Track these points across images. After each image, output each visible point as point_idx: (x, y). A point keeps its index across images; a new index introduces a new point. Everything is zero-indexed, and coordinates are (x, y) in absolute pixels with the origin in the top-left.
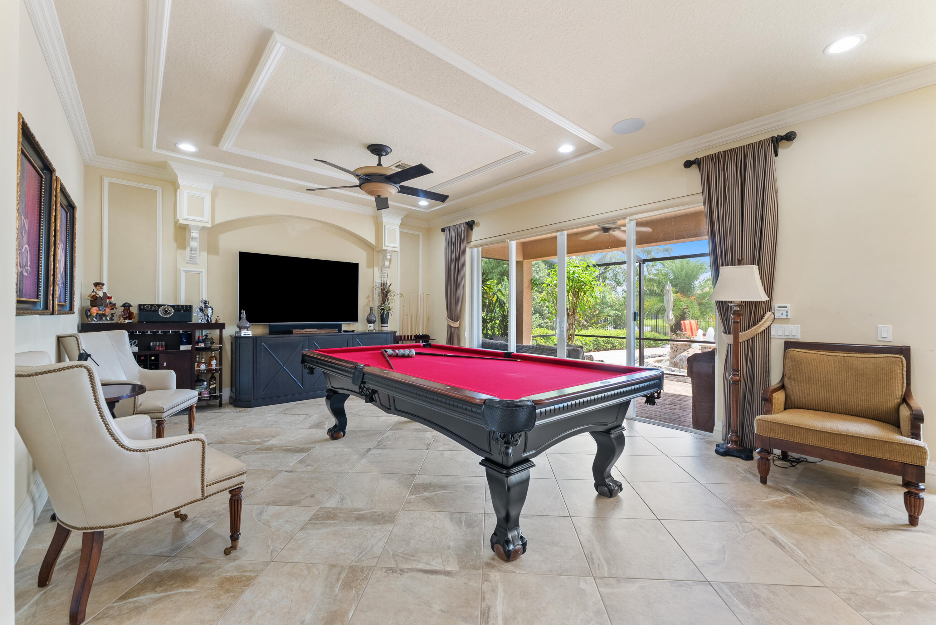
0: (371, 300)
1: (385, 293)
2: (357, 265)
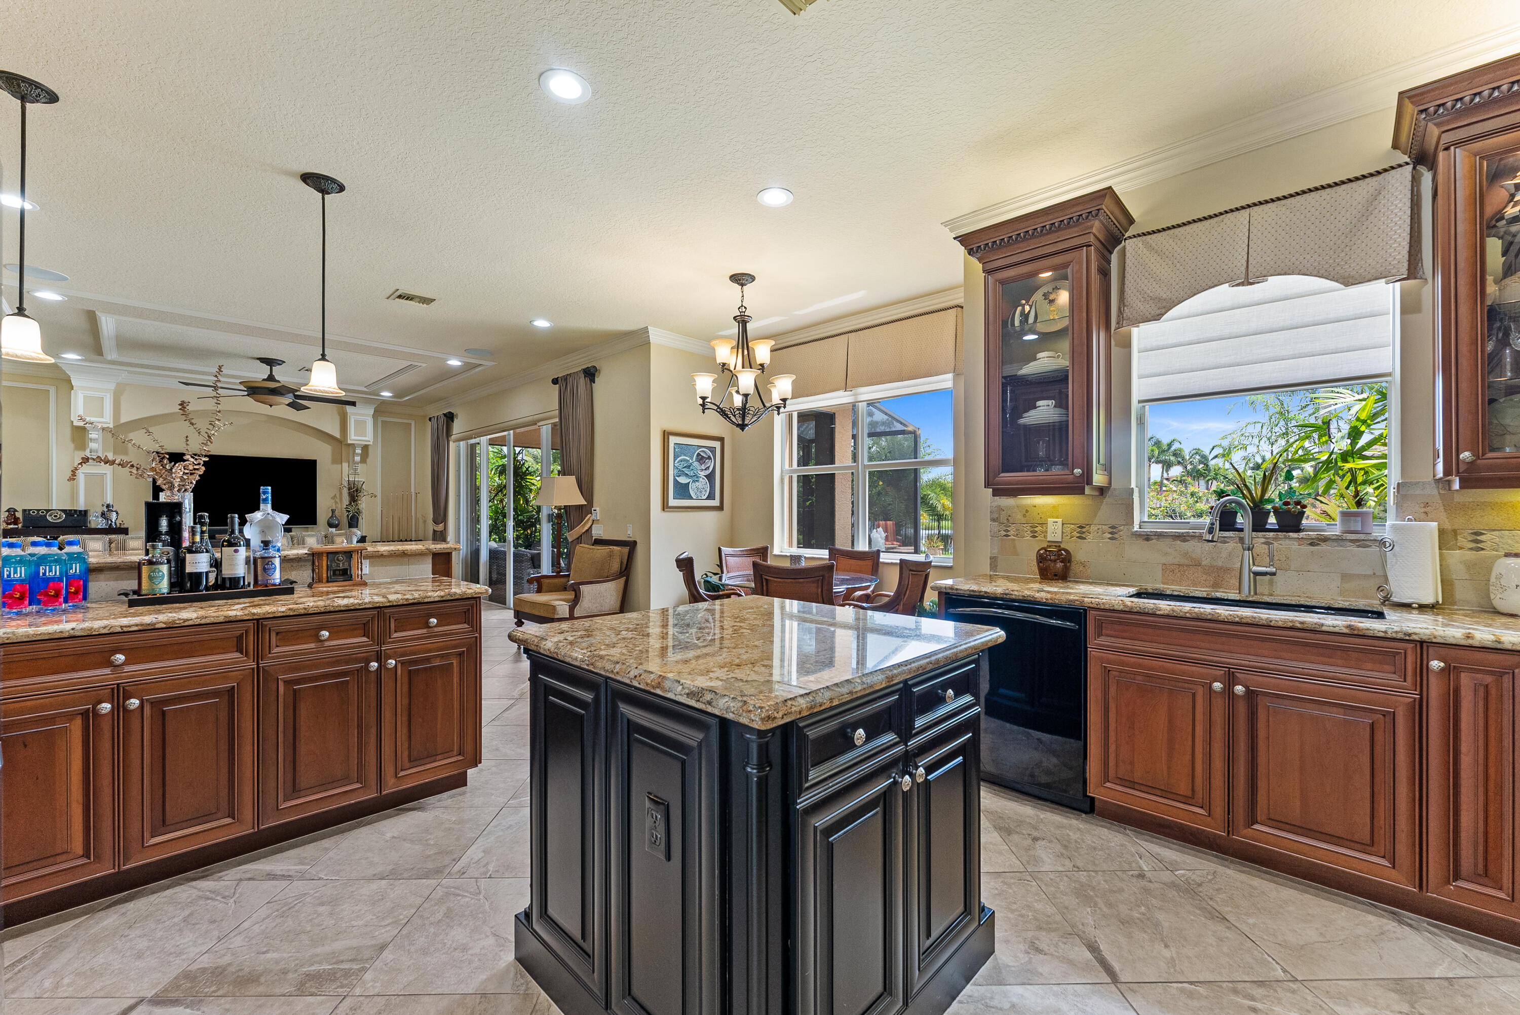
0: (338, 500)
1: (354, 493)
2: (314, 463)
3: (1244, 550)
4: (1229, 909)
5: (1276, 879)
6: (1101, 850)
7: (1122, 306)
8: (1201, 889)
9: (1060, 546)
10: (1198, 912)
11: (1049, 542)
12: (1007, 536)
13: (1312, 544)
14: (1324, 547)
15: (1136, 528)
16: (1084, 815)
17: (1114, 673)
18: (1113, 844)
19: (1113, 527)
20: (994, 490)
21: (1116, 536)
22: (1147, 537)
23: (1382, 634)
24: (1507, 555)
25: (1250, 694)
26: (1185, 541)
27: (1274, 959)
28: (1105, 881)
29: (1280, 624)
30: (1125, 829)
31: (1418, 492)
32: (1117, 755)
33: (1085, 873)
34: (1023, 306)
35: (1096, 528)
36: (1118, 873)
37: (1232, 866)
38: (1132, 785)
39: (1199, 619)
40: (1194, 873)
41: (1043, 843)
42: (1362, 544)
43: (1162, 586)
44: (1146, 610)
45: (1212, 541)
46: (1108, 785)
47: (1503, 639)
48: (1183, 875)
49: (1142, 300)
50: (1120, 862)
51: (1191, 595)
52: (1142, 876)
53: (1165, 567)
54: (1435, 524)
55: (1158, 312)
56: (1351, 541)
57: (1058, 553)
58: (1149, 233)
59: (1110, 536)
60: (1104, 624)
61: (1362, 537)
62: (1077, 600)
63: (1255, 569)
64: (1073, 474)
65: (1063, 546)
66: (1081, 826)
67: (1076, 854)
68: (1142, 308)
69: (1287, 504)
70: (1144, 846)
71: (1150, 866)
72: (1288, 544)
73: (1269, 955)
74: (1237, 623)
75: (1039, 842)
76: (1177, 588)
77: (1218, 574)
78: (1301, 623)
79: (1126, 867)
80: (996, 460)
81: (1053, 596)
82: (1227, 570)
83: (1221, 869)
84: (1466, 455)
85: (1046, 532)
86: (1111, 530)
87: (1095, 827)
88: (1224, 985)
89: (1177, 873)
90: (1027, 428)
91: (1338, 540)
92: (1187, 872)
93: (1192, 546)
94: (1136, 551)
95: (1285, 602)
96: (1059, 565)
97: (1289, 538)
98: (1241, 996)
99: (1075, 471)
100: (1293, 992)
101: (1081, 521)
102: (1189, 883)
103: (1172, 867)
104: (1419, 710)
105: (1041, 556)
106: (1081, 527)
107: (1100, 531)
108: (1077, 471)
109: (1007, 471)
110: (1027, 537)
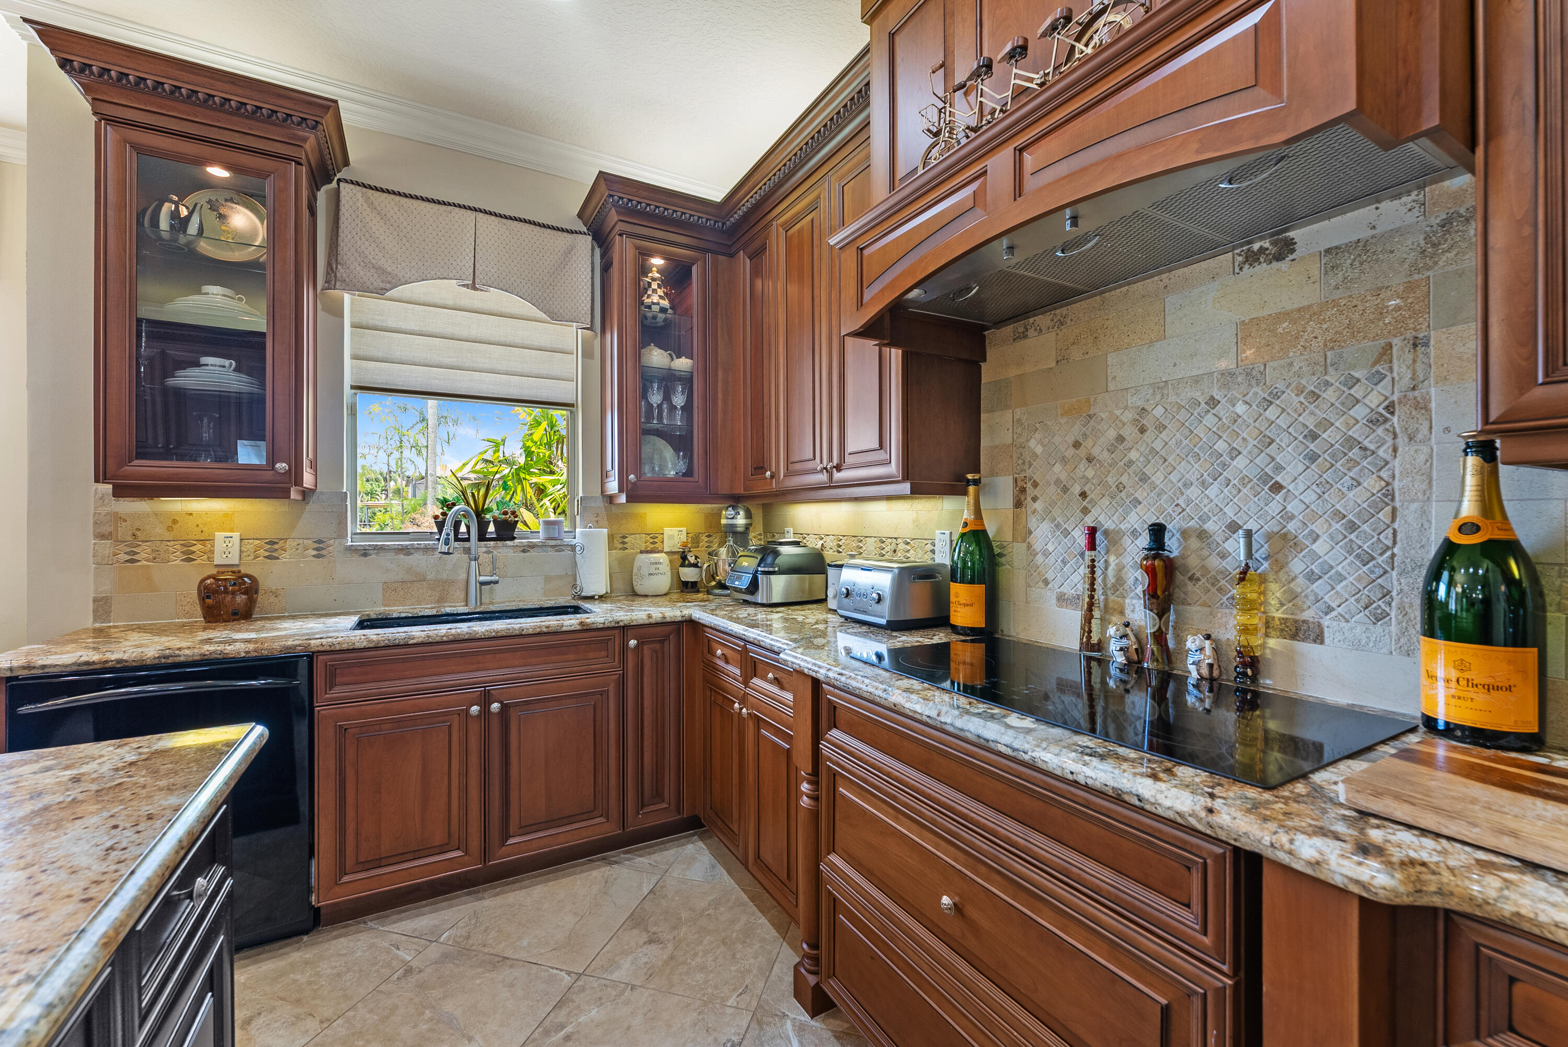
3: (471, 560)
4: (503, 944)
5: (523, 883)
6: (348, 971)
7: (333, 261)
8: (471, 942)
9: (239, 572)
10: (479, 970)
11: (217, 566)
12: (132, 561)
13: (524, 551)
14: (533, 553)
15: (349, 541)
16: (305, 938)
17: (353, 730)
18: (359, 954)
19: (319, 541)
20: (116, 487)
21: (323, 552)
22: (365, 553)
23: (601, 626)
24: (642, 552)
25: (505, 708)
26: (409, 554)
27: (557, 969)
28: (371, 1011)
29: (531, 631)
30: (365, 923)
31: (593, 505)
32: (357, 834)
33: (340, 1021)
34: (177, 203)
35: (295, 543)
36: (382, 988)
37: (486, 895)
38: (378, 863)
39: (456, 640)
40: (457, 928)
41: (260, 1021)
42: (558, 548)
43: (383, 608)
44: (397, 641)
45: (448, 553)
46: (346, 879)
47: (667, 615)
48: (449, 938)
49: (362, 264)
50: (378, 971)
51: (420, 614)
52: (409, 971)
53: (387, 587)
54: (605, 530)
55: (382, 285)
56: (552, 547)
57: (238, 582)
58: (371, 187)
59: (315, 553)
60: (338, 671)
61: (558, 542)
62: (300, 646)
63: (482, 579)
64: (273, 468)
65: (244, 570)
66: (307, 956)
67: (317, 1002)
68: (362, 273)
69: (505, 513)
70: (395, 931)
71: (413, 952)
72: (505, 551)
73: (552, 968)
74: (494, 637)
75: (254, 1023)
76: (401, 608)
77: (443, 588)
78: (547, 627)
79: (386, 972)
80: (124, 438)
81: (258, 645)
82: (451, 583)
83: (478, 905)
84: (632, 477)
85: (212, 552)
86: (316, 545)
87: (326, 945)
88: (536, 1035)
89: (442, 939)
90: (180, 394)
91: (543, 546)
92: (451, 931)
93: (417, 559)
94: (353, 569)
95: (508, 608)
96: (241, 599)
97: (506, 546)
98: (553, 1034)
99: (278, 465)
100: (583, 989)
101: (272, 536)
102: (458, 943)
103: (432, 937)
104: (622, 682)
105: (206, 588)
106: (272, 543)
107: (300, 547)
108: (281, 466)
109: (140, 456)
110: (177, 561)
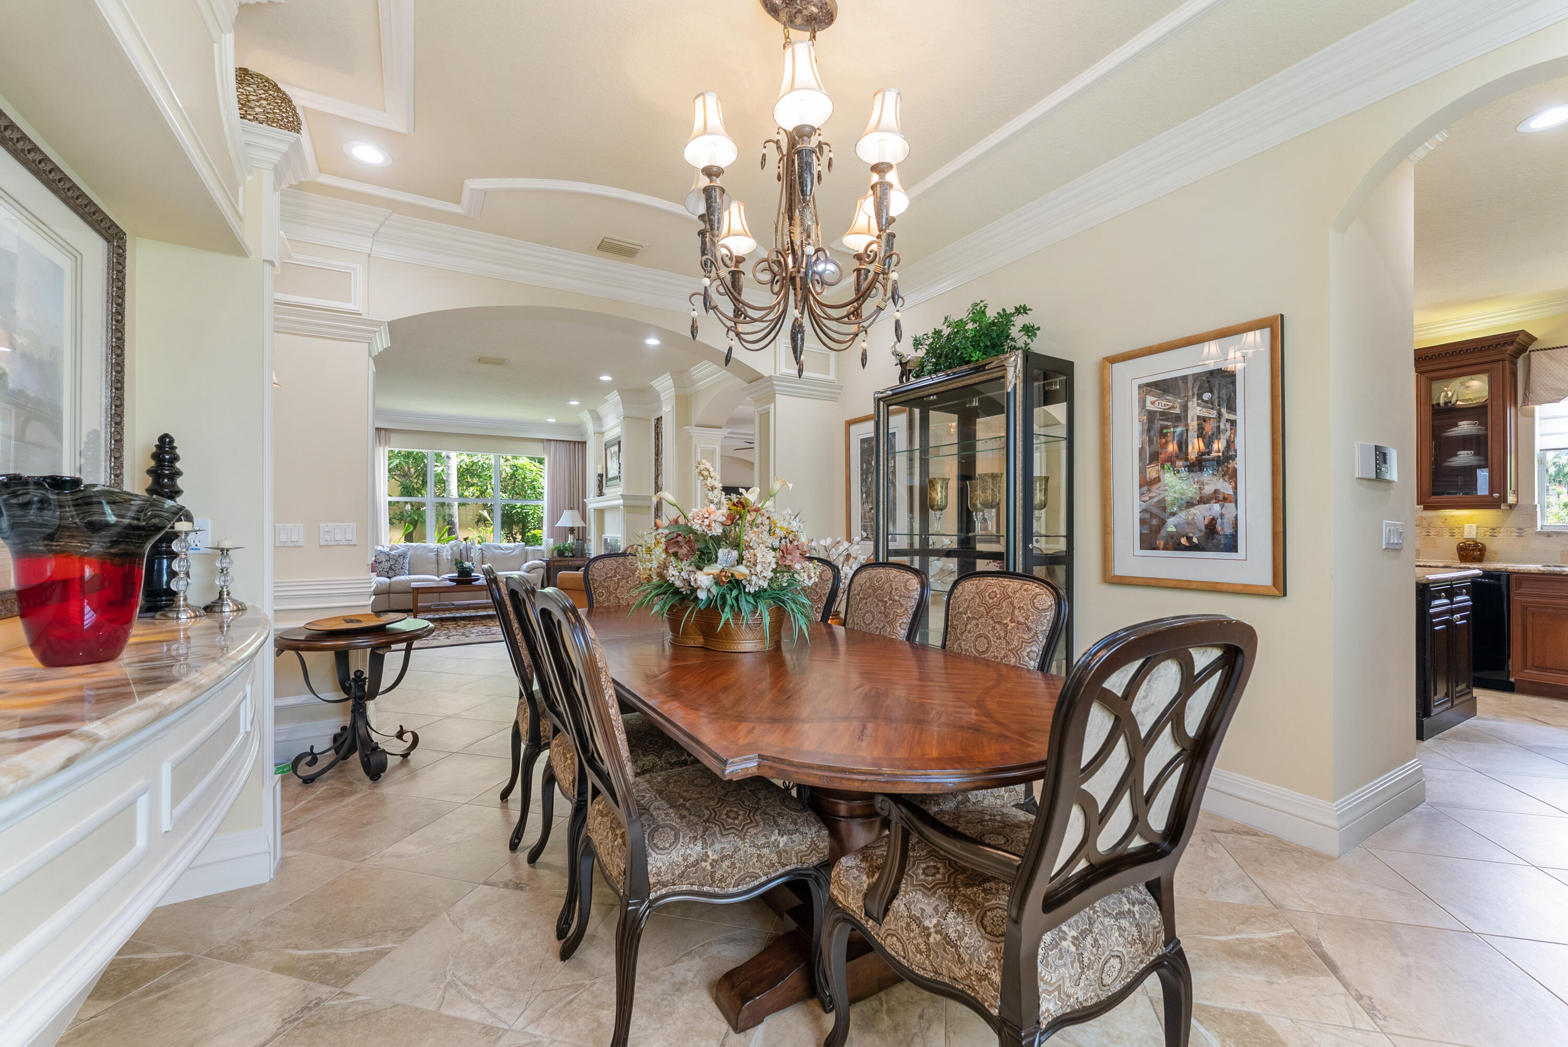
7: (1527, 392)
9: (1476, 541)
11: (1465, 539)
12: (1428, 536)
15: (1539, 529)
17: (1530, 608)
19: (1520, 529)
20: (1424, 507)
21: (1522, 534)
22: (1549, 535)
32: (1533, 653)
34: (1446, 392)
35: (1506, 530)
38: (1545, 669)
46: (1526, 671)
49: (1545, 389)
53: (1563, 553)
55: (1558, 397)
57: (1476, 544)
58: (1550, 349)
59: (1517, 534)
60: (1523, 582)
64: (1492, 496)
65: (1478, 541)
68: (1545, 395)
80: (1427, 487)
85: (1463, 533)
86: (1518, 531)
94: (1541, 542)
96: (1478, 552)
99: (1494, 495)
101: (1493, 526)
105: (1461, 547)
106: (1493, 529)
107: (1509, 533)
108: (1496, 495)
109: (1435, 494)
110: (1447, 536)
